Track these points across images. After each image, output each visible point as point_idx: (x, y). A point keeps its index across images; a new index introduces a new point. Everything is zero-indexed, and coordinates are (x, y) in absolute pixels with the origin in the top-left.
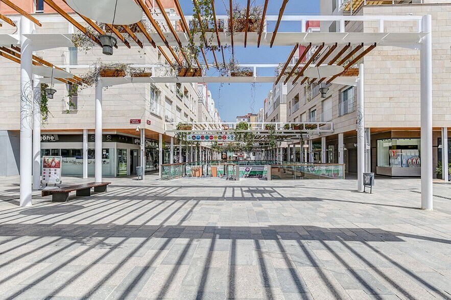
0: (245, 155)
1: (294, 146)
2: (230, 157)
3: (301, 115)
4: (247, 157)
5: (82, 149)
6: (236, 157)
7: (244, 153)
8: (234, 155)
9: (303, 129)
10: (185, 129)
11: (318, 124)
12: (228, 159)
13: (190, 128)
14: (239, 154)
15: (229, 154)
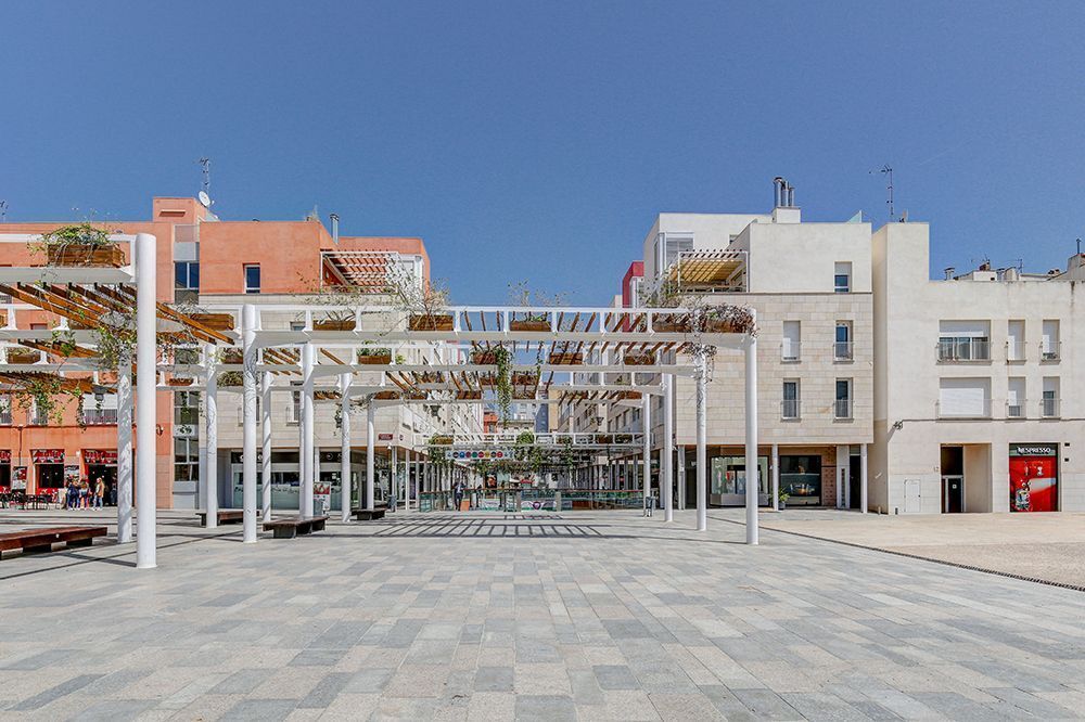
0: (537, 479)
1: (617, 462)
2: (503, 483)
3: (625, 413)
4: (540, 484)
5: (298, 473)
6: (516, 484)
7: (533, 474)
8: (511, 480)
9: (611, 442)
10: (444, 443)
11: (633, 434)
12: (499, 488)
13: (451, 442)
14: (522, 477)
15: (501, 477)
